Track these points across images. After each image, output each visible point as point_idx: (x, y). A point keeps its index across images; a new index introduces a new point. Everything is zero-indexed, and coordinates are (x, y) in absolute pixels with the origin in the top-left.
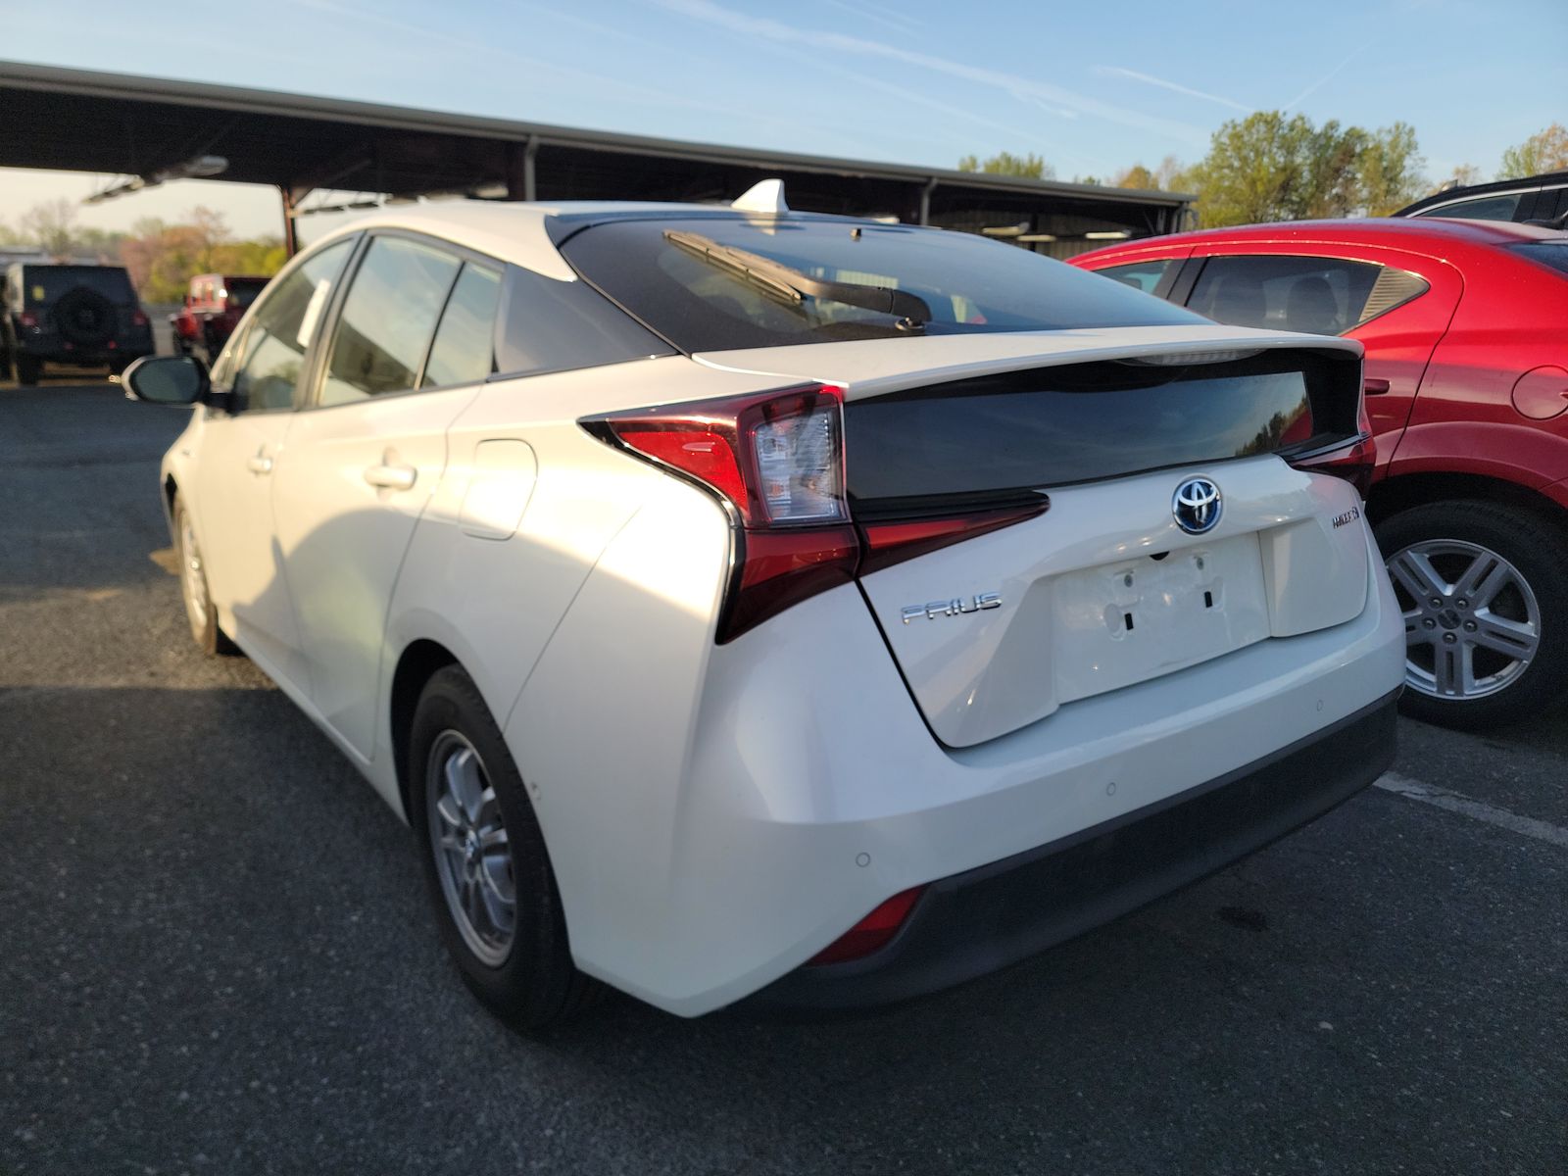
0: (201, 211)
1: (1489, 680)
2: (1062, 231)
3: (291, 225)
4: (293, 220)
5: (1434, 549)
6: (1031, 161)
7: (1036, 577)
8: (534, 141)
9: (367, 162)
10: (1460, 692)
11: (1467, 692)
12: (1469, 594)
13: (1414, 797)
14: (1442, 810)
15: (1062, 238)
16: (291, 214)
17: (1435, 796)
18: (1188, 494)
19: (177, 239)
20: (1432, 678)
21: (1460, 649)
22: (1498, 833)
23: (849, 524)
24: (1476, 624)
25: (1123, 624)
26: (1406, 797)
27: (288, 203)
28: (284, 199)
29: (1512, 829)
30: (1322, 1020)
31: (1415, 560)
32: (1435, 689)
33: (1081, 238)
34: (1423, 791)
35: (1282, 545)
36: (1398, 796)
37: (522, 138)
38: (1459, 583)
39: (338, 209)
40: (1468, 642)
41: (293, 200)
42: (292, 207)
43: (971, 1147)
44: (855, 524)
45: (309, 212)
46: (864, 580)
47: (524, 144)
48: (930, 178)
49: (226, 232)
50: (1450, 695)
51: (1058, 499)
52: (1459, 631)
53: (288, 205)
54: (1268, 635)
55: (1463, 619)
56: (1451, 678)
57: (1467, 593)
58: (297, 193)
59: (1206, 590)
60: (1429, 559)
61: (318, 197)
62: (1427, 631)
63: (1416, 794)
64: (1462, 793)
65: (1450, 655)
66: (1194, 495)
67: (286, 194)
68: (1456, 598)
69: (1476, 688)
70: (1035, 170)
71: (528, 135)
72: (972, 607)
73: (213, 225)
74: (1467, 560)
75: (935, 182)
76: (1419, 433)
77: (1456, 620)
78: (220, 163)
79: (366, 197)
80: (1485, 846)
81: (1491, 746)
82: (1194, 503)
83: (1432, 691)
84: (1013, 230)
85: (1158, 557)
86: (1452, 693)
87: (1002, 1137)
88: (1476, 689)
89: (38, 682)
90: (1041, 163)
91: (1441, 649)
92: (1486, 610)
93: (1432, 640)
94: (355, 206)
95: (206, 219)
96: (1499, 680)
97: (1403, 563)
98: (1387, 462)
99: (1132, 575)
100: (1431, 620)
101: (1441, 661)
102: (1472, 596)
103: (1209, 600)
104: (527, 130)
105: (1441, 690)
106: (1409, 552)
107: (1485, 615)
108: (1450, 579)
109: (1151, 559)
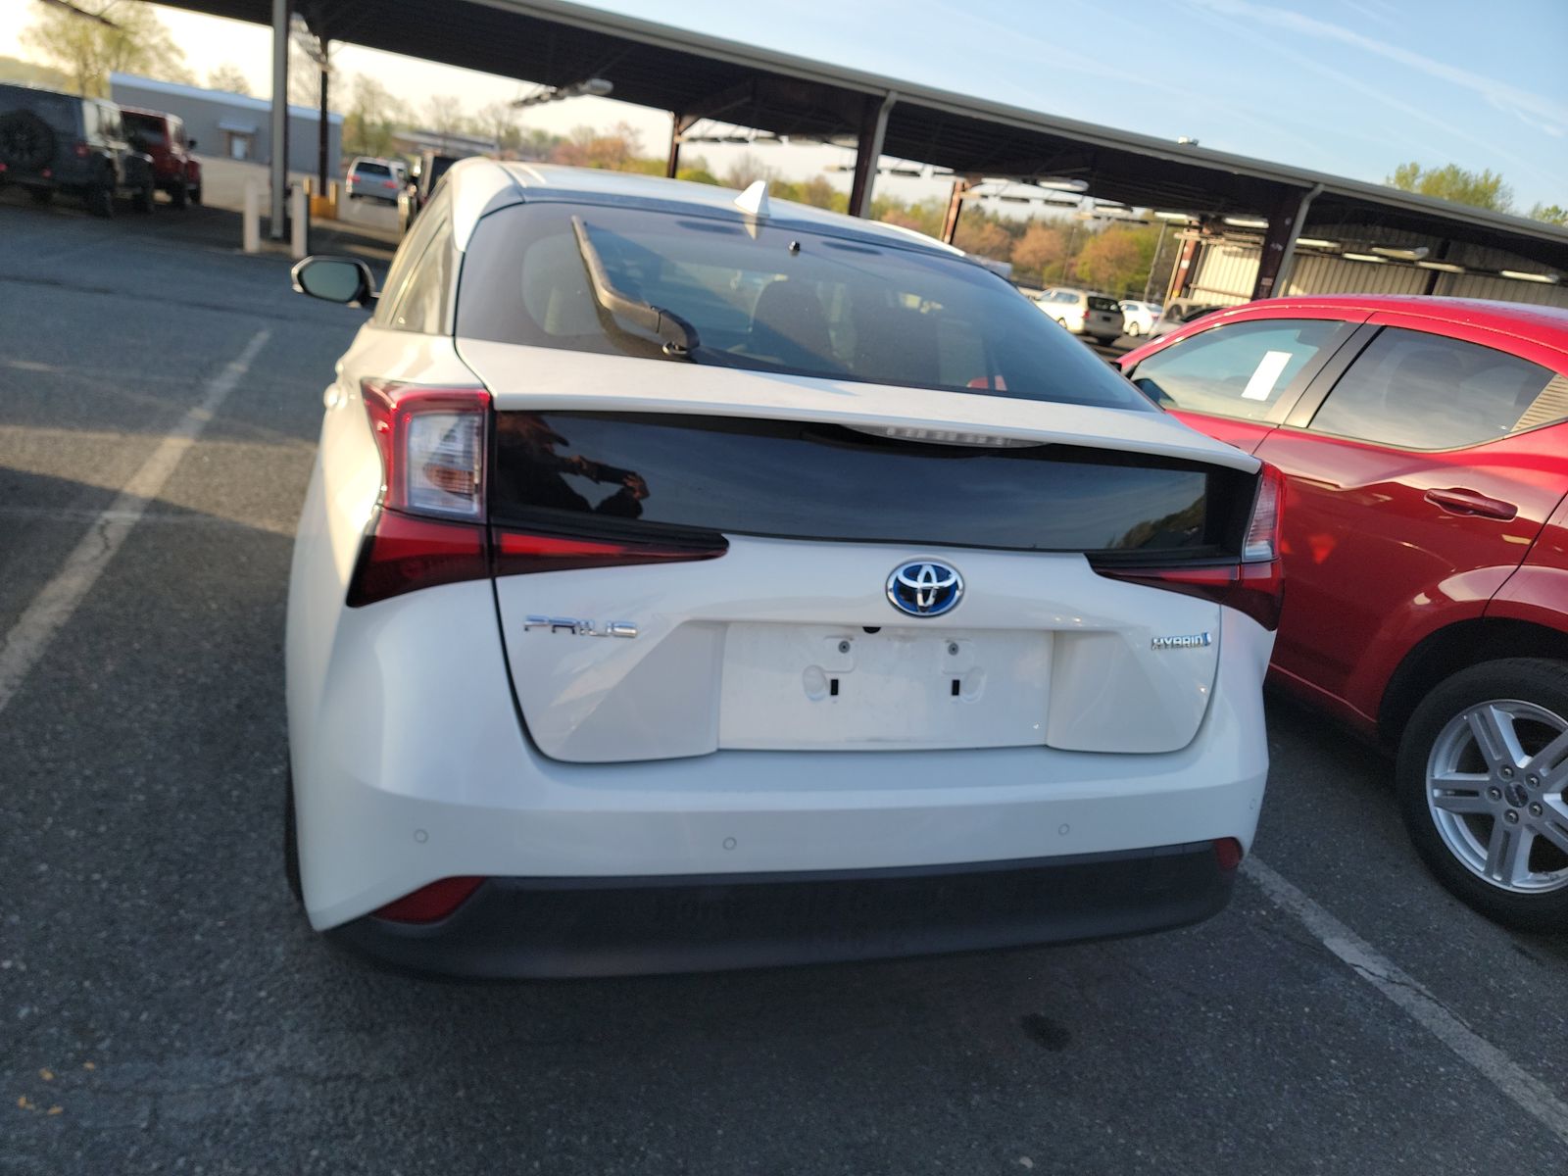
0: (624, 126)
1: (1542, 876)
2: (1475, 264)
3: (676, 149)
4: (678, 146)
5: (1521, 711)
6: (1486, 178)
7: (687, 618)
8: (892, 98)
9: (747, 99)
10: (1507, 880)
11: (1515, 883)
12: (1543, 772)
13: (1366, 975)
14: (1385, 999)
15: (1471, 270)
16: (677, 139)
17: (1393, 982)
18: (912, 573)
19: (598, 149)
20: (1484, 854)
21: (1519, 832)
22: (1432, 1044)
23: (482, 525)
24: (1542, 809)
25: (827, 689)
26: (1356, 973)
27: (678, 130)
28: (675, 126)
29: (1451, 1046)
30: (1027, 1155)
31: (1496, 717)
32: (1482, 869)
33: (1495, 274)
34: (1384, 973)
35: (1083, 652)
36: (1349, 971)
37: (881, 93)
38: (1535, 757)
39: (715, 140)
40: (1530, 827)
41: (682, 128)
42: (680, 134)
43: (580, 1139)
44: (488, 526)
45: (693, 140)
46: (500, 581)
47: (882, 99)
48: (1316, 184)
49: (639, 148)
50: (1496, 880)
51: (738, 546)
52: (1524, 812)
53: (676, 131)
54: (1043, 743)
55: (1531, 800)
56: (1502, 862)
57: (1541, 770)
58: (687, 120)
59: (956, 678)
60: (1513, 720)
61: (705, 126)
62: (1491, 801)
63: (1372, 974)
64: (1429, 989)
65: (1508, 835)
66: (921, 577)
67: (677, 121)
68: (1530, 773)
69: (1527, 881)
70: (1486, 191)
71: (888, 91)
72: (603, 631)
73: (630, 140)
74: (1553, 733)
75: (1320, 188)
76: (1532, 574)
77: (1524, 798)
78: (608, 85)
79: (742, 131)
80: (1399, 1052)
81: (1522, 952)
82: (919, 584)
83: (1478, 869)
84: (1408, 254)
85: (871, 630)
86: (1499, 879)
87: (615, 1141)
88: (1525, 881)
89: (220, 513)
90: (1498, 181)
91: (1502, 823)
92: (1559, 797)
93: (1493, 811)
94: (730, 139)
95: (625, 134)
96: (1553, 880)
97: (1482, 717)
98: (1489, 598)
99: (851, 643)
100: (1499, 791)
101: (1497, 837)
102: (1544, 775)
103: (956, 688)
104: (887, 85)
105: (1488, 873)
106: (1491, 707)
107: (1556, 801)
108: (1529, 750)
109: (862, 630)
